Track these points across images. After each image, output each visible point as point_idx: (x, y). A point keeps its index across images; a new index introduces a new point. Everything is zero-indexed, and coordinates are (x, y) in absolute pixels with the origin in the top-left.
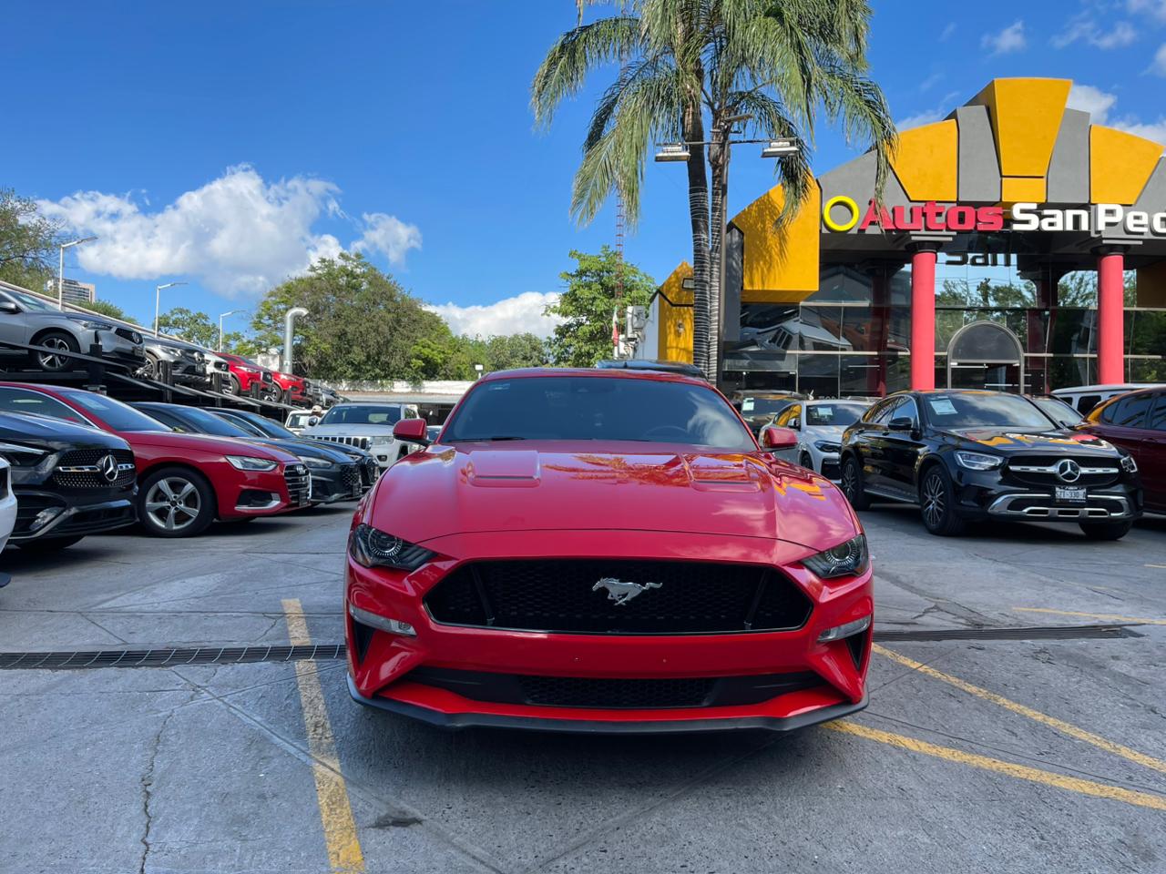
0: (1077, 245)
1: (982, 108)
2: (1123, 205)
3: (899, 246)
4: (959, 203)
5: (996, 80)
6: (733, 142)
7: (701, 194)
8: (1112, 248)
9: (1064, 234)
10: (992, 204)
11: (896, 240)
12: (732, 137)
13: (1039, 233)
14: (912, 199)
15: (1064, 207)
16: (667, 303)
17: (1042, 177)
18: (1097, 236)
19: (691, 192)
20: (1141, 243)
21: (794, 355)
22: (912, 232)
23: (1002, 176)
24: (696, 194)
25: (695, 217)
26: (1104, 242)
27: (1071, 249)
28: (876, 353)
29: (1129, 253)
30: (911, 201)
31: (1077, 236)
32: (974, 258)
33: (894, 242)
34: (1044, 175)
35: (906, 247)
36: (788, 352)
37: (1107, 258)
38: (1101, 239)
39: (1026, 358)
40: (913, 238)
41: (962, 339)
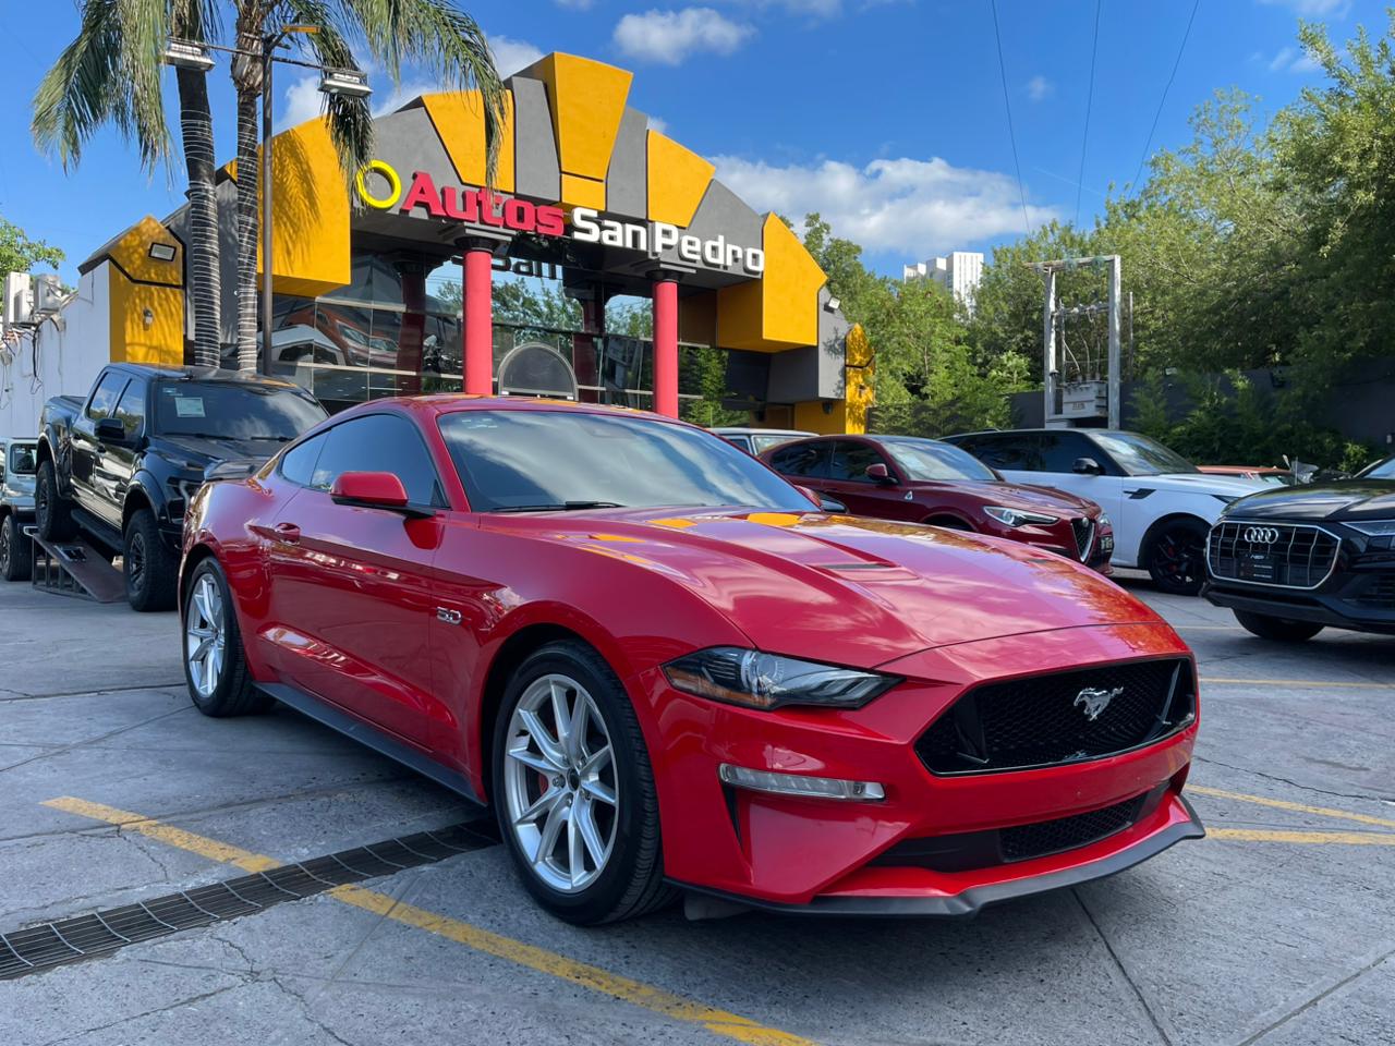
0: (632, 266)
1: (540, 84)
2: (678, 227)
3: (446, 238)
4: (518, 196)
5: (556, 53)
6: (277, 60)
7: (200, 122)
8: (668, 274)
9: (623, 250)
10: (550, 203)
11: (445, 230)
12: (277, 52)
13: (599, 247)
14: (464, 181)
15: (624, 220)
16: (123, 278)
17: (601, 181)
18: (654, 258)
19: (184, 116)
20: (694, 271)
21: (309, 368)
22: (466, 224)
23: (561, 172)
24: (194, 121)
25: (190, 154)
26: (662, 266)
27: (625, 269)
28: (414, 374)
29: (683, 282)
30: (463, 183)
31: (633, 256)
32: (518, 264)
33: (440, 233)
34: (603, 178)
35: (456, 241)
36: (300, 364)
37: (662, 284)
38: (658, 262)
39: (580, 390)
40: (468, 231)
41: (513, 363)
